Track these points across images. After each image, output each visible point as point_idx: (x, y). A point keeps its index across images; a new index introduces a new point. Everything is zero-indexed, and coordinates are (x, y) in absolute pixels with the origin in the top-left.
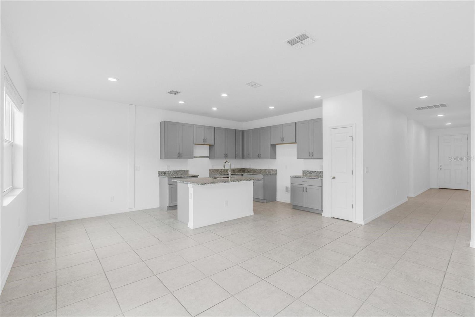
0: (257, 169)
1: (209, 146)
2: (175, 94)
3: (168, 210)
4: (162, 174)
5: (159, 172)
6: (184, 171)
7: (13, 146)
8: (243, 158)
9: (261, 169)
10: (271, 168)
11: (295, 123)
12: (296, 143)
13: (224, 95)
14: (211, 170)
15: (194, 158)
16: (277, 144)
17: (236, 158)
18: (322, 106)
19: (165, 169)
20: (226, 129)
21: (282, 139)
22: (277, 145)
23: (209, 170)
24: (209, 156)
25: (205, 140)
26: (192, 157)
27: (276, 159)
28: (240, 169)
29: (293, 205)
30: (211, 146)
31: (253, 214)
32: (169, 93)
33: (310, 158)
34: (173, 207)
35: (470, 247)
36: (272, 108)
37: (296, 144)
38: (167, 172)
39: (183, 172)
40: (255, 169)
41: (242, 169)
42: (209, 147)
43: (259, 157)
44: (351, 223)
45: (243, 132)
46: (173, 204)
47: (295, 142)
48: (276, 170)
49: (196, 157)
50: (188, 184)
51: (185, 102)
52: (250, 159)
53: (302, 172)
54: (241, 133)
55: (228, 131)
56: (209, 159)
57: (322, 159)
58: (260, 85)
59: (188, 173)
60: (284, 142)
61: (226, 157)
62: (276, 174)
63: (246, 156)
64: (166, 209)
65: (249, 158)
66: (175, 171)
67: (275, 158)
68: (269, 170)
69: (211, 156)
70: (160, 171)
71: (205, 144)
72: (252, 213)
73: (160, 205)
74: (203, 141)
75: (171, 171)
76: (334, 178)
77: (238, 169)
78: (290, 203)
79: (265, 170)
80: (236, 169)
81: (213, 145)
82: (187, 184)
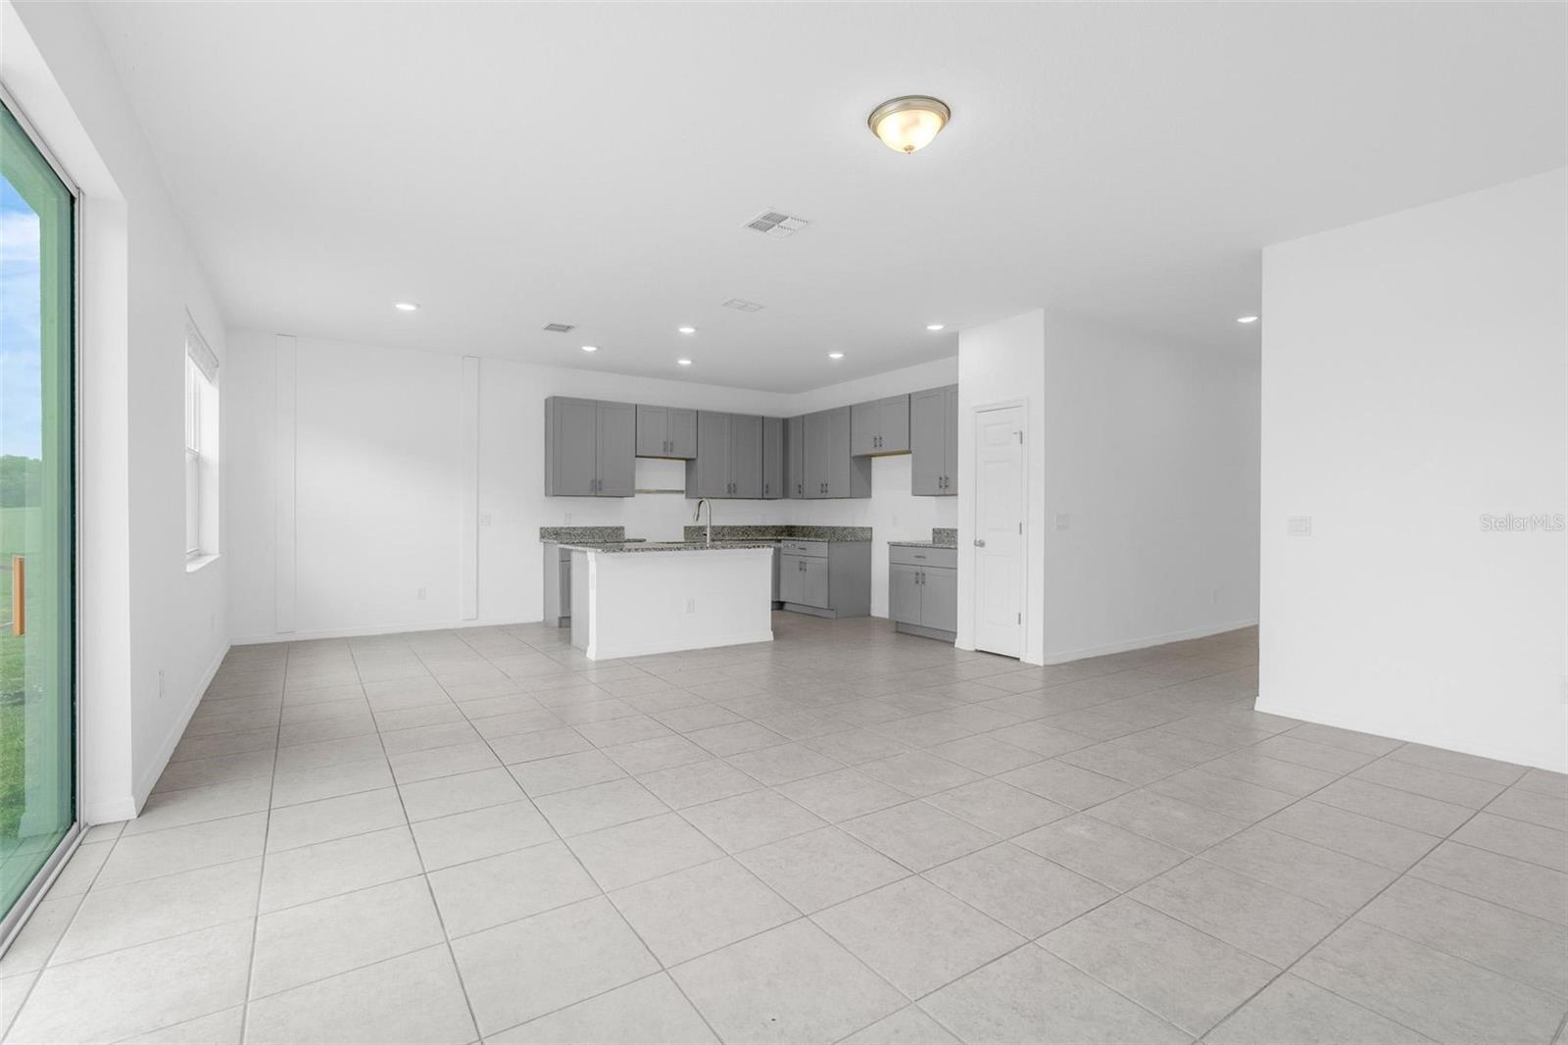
0: (824, 527)
1: (683, 461)
2: (564, 331)
3: (560, 626)
4: (547, 534)
5: (541, 529)
6: (611, 528)
7: (198, 459)
8: (785, 494)
9: (833, 528)
10: (858, 524)
11: (910, 395)
12: (911, 452)
13: (687, 330)
14: (690, 528)
15: (637, 495)
16: (873, 456)
17: (765, 495)
18: (957, 354)
19: (558, 522)
20: (731, 416)
21: (878, 441)
22: (873, 459)
23: (685, 527)
24: (684, 488)
25: (669, 445)
26: (630, 492)
27: (870, 496)
28: (781, 527)
29: (897, 622)
30: (691, 463)
31: (772, 639)
32: (547, 328)
33: (941, 492)
34: (565, 621)
35: (1256, 709)
36: (836, 356)
37: (910, 456)
38: (563, 531)
40: (820, 527)
41: (787, 527)
42: (686, 464)
43: (824, 493)
44: (1015, 662)
45: (785, 422)
47: (907, 448)
48: (871, 529)
49: (641, 491)
50: (588, 553)
51: (599, 348)
52: (803, 498)
53: (931, 531)
54: (779, 427)
55: (737, 421)
56: (687, 497)
57: (956, 495)
58: (761, 307)
59: (624, 533)
60: (884, 450)
61: (733, 493)
62: (871, 540)
63: (793, 488)
64: (556, 624)
65: (801, 494)
66: (585, 529)
67: (867, 494)
68: (854, 528)
69: (693, 491)
70: (547, 526)
71: (669, 456)
72: (769, 636)
73: (545, 615)
74: (662, 448)
75: (574, 528)
76: (982, 544)
77: (774, 527)
78: (887, 617)
79: (845, 528)
80: (767, 528)
81: (693, 459)
82: (585, 552)
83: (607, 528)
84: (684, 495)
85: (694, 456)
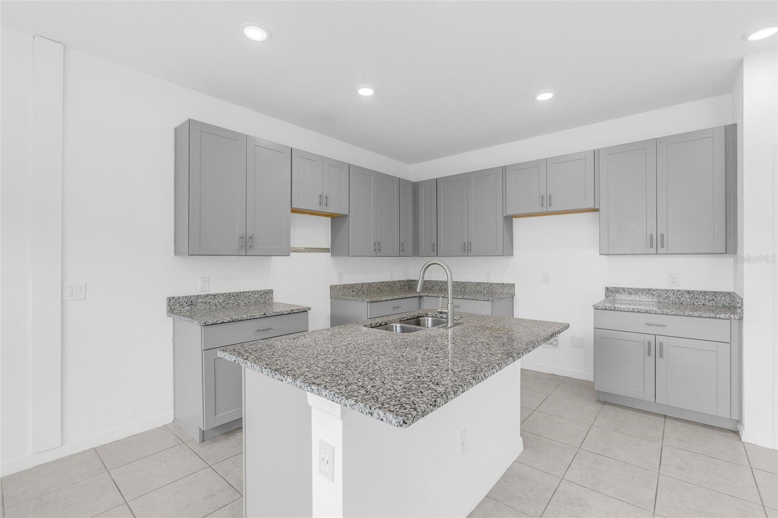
1: (330, 218)
3: (204, 441)
5: (170, 299)
6: (258, 292)
10: (497, 279)
11: (595, 151)
12: (597, 210)
14: (335, 286)
15: (291, 254)
16: (517, 216)
17: (401, 252)
20: (377, 174)
21: (545, 201)
22: (514, 219)
23: (331, 286)
24: (329, 246)
25: (323, 199)
26: (286, 251)
27: (512, 254)
30: (337, 220)
33: (653, 251)
34: (225, 428)
37: (596, 213)
38: (200, 300)
39: (257, 296)
41: (408, 281)
42: (331, 220)
43: (466, 250)
45: (415, 187)
46: (223, 417)
47: (590, 207)
48: (514, 285)
49: (297, 251)
55: (382, 180)
56: (332, 255)
59: (272, 298)
60: (553, 208)
61: (378, 251)
62: (513, 296)
63: (422, 248)
65: (433, 252)
66: (229, 296)
67: (509, 253)
68: (491, 284)
69: (337, 248)
70: (176, 295)
71: (322, 212)
73: (175, 415)
74: (316, 203)
75: (214, 296)
77: (399, 282)
79: (479, 284)
80: (395, 283)
81: (342, 216)
83: (254, 292)
84: (329, 254)
85: (346, 212)
